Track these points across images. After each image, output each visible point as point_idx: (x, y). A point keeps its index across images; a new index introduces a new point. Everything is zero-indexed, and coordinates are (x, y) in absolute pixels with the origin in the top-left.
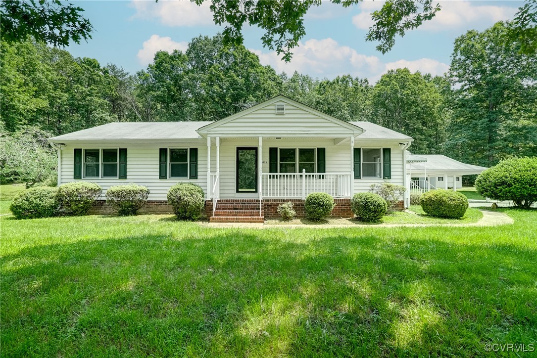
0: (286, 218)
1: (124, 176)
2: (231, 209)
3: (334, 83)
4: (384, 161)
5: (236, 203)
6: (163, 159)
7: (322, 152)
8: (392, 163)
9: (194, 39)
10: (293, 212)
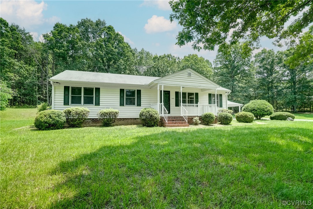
0: (196, 124)
1: (98, 104)
2: (171, 121)
3: (164, 57)
4: (220, 100)
5: (171, 118)
6: (122, 95)
7: (197, 94)
8: (223, 100)
9: (83, 19)
10: (200, 122)
